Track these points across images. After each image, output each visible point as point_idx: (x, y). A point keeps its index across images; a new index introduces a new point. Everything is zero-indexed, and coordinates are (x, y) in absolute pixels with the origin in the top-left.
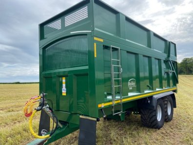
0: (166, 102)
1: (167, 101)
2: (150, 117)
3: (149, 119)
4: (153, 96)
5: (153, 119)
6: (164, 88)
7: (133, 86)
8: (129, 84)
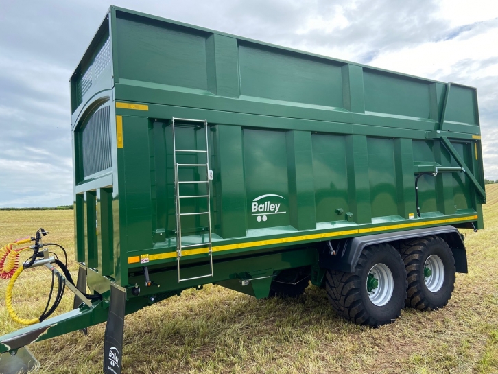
0: (416, 256)
1: (419, 252)
3: (343, 298)
4: (353, 238)
5: (352, 298)
6: (411, 217)
7: (274, 211)
8: (255, 209)
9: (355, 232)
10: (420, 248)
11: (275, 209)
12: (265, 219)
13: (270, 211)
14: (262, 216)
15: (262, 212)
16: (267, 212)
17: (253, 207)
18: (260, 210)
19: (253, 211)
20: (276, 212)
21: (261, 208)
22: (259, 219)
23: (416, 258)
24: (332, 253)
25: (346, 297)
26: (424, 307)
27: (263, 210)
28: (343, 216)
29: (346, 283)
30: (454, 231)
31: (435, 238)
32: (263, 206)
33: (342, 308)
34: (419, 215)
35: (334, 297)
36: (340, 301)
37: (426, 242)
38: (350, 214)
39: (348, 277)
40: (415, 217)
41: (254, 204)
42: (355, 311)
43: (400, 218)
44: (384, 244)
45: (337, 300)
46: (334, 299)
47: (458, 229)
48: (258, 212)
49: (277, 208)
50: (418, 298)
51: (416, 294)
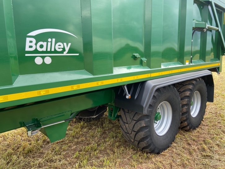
0: (188, 93)
1: (190, 90)
2: (136, 129)
3: (134, 133)
4: (146, 81)
5: (142, 134)
6: (187, 63)
7: (62, 52)
8: (31, 47)
9: (148, 75)
10: (191, 87)
11: (64, 50)
12: (48, 61)
13: (56, 52)
14: (43, 57)
15: (43, 52)
16: (51, 52)
17: (28, 44)
18: (39, 49)
19: (27, 49)
20: (65, 54)
21: (41, 46)
22: (38, 61)
23: (188, 95)
24: (127, 97)
25: (137, 132)
26: (189, 129)
27: (44, 49)
28: (138, 61)
29: (138, 121)
30: (210, 74)
31: (199, 79)
32: (45, 44)
33: (132, 140)
34: (191, 62)
35: (126, 131)
36: (131, 135)
37: (194, 82)
38: (144, 59)
39: (140, 116)
40: (189, 64)
41: (28, 39)
42: (144, 144)
43: (180, 64)
44: (169, 86)
45: (128, 133)
46: (126, 133)
47: (213, 72)
48: (36, 51)
49: (67, 49)
50: (186, 123)
51: (185, 121)
